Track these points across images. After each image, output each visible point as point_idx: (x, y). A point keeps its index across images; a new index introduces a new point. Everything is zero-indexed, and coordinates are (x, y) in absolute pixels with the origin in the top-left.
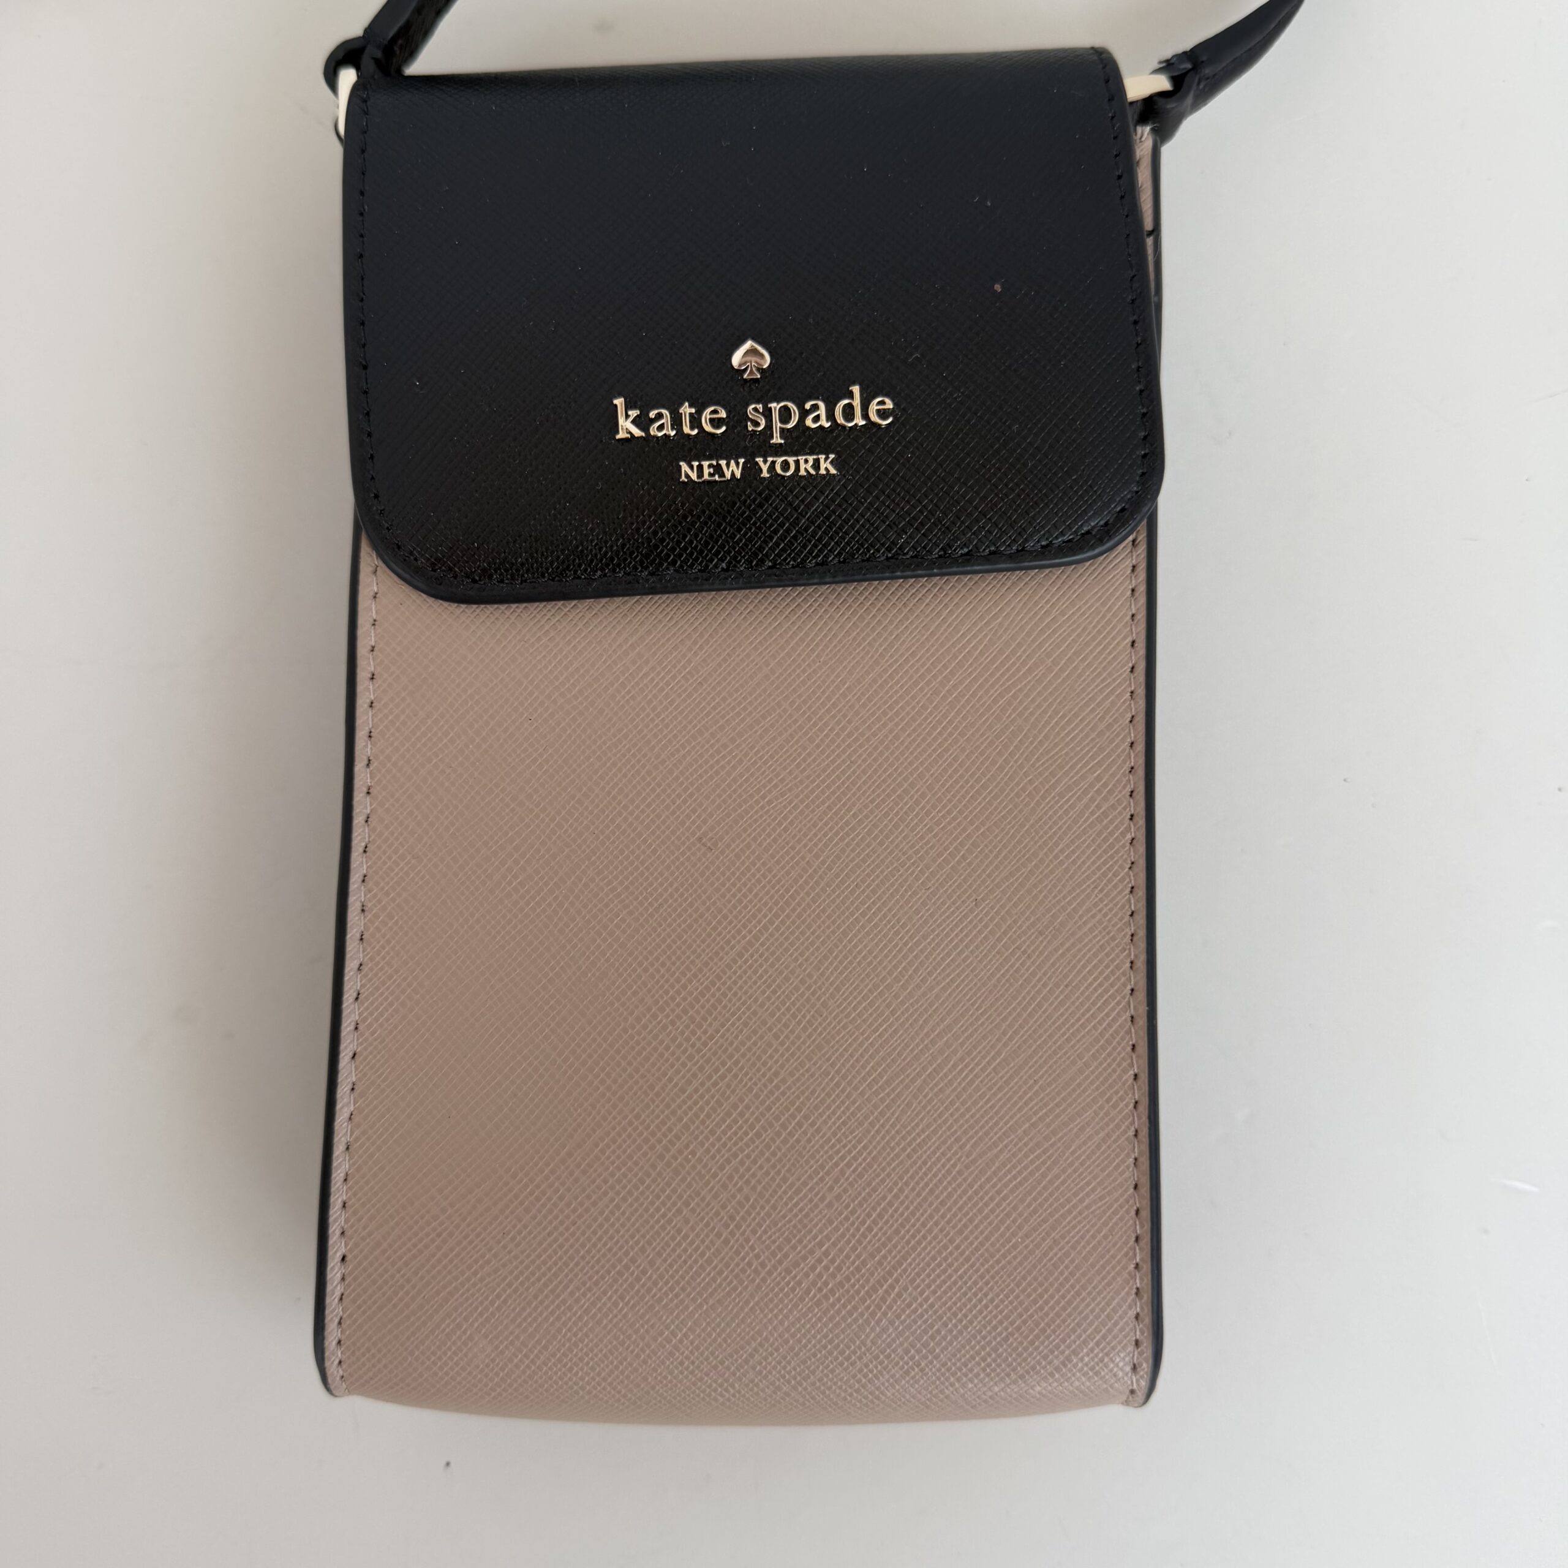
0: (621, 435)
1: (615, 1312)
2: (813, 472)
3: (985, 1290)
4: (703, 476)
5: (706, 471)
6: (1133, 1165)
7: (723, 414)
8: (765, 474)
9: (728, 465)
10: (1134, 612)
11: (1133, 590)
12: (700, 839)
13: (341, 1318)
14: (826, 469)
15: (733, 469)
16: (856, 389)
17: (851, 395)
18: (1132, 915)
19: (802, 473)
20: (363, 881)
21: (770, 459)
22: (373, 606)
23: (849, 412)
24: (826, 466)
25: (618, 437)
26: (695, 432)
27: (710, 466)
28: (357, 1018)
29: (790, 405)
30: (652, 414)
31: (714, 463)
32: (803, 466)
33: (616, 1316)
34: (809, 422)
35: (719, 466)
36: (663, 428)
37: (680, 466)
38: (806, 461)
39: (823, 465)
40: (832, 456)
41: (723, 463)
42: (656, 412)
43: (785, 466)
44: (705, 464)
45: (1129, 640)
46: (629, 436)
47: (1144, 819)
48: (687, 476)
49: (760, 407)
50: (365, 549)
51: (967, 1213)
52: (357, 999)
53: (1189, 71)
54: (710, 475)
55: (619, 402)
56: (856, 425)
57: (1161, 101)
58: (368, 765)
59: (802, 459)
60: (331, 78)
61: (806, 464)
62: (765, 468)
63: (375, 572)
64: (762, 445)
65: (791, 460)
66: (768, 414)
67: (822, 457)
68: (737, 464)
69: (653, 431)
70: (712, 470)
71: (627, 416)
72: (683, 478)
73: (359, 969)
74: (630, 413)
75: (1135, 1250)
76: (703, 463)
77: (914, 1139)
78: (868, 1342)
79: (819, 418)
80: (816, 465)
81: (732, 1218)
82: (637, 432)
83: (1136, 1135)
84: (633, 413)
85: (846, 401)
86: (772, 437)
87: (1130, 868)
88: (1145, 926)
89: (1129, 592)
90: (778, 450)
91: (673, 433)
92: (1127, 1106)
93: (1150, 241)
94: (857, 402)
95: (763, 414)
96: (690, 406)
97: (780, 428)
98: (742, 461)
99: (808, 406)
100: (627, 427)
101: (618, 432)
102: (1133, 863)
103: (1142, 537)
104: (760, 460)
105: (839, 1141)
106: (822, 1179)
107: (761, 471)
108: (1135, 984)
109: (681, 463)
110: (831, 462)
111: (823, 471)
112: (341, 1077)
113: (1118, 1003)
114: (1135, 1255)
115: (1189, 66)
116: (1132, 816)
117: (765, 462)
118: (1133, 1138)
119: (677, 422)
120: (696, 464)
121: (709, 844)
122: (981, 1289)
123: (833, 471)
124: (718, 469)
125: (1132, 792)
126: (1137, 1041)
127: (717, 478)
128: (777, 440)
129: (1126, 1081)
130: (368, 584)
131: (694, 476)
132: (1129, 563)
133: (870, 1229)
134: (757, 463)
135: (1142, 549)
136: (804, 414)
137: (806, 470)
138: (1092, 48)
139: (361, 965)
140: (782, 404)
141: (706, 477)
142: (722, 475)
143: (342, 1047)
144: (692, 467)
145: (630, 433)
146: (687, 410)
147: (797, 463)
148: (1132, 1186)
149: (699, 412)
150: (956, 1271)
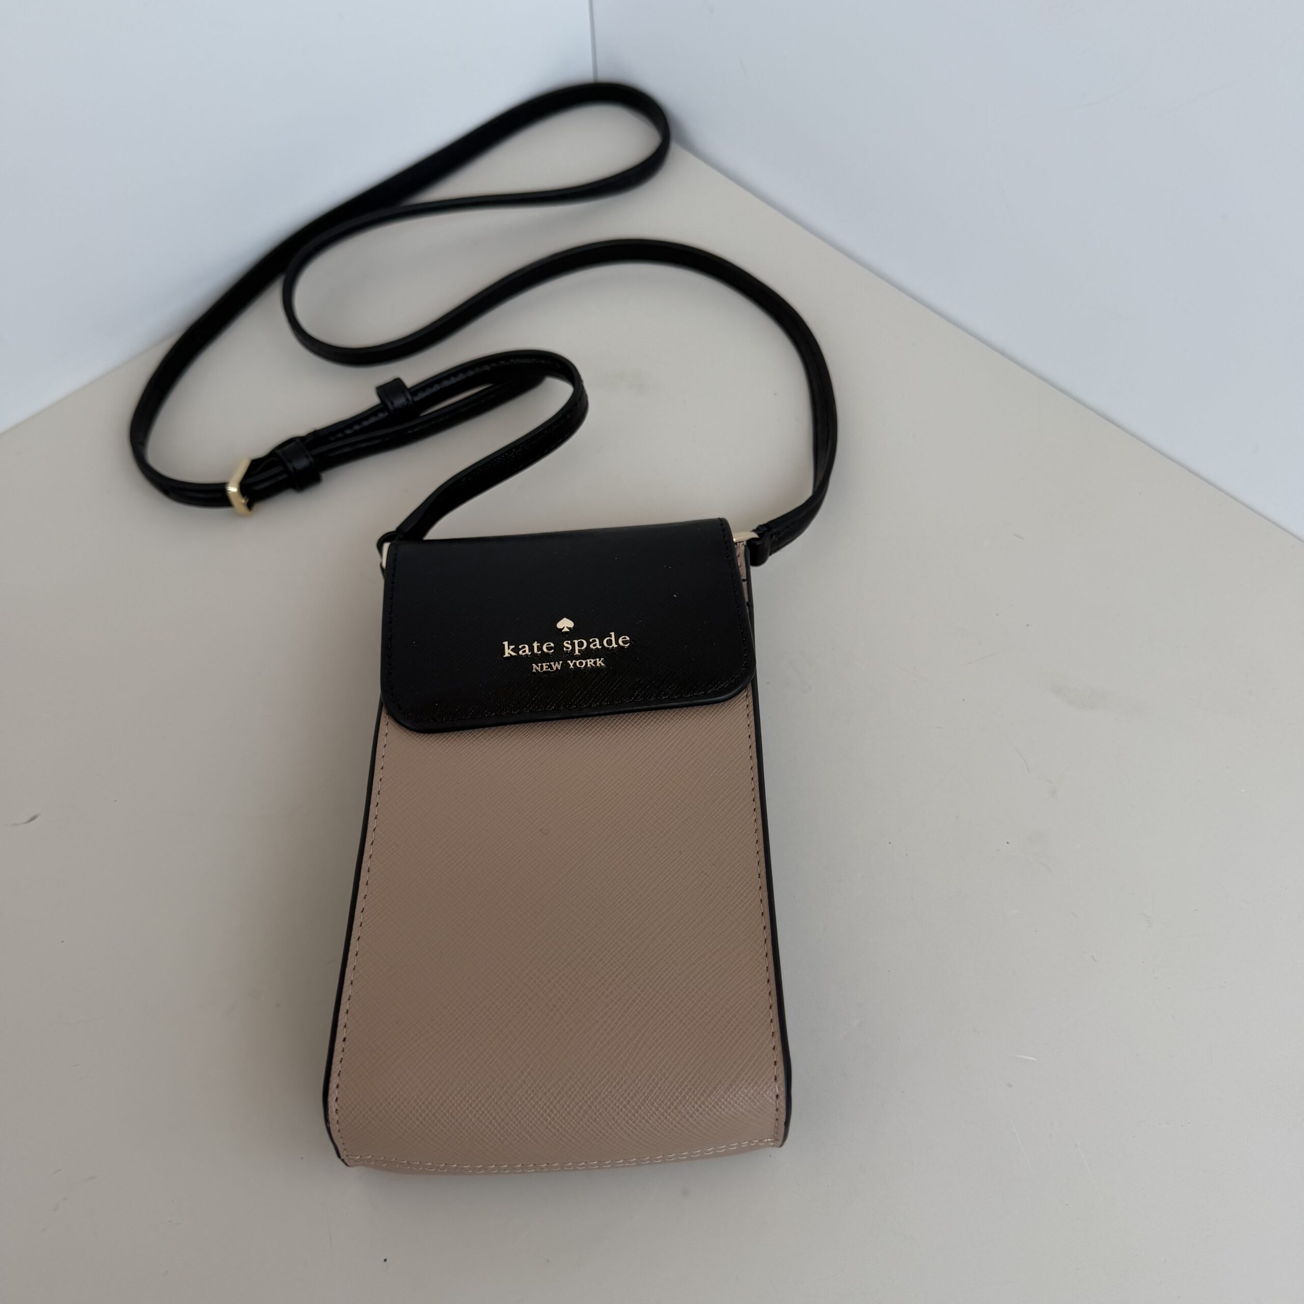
0: (507, 655)
1: (491, 1060)
2: (593, 665)
3: (691, 1037)
4: (543, 669)
5: (545, 667)
6: (766, 971)
7: (552, 645)
8: (572, 667)
9: (555, 664)
10: (749, 723)
11: (748, 715)
12: (541, 830)
13: (340, 1072)
14: (600, 664)
15: (557, 666)
16: (613, 634)
17: (611, 636)
18: (758, 853)
19: (589, 665)
20: (370, 857)
21: (574, 661)
22: (385, 738)
23: (610, 642)
24: (600, 662)
25: (505, 656)
26: (540, 652)
27: (546, 665)
28: (362, 920)
29: (583, 640)
30: (520, 647)
31: (548, 664)
32: (589, 663)
33: (491, 1063)
34: (591, 646)
35: (551, 665)
36: (525, 650)
37: (533, 666)
38: (590, 661)
39: (598, 663)
40: (602, 659)
41: (552, 663)
42: (522, 646)
43: (581, 663)
44: (544, 664)
45: (748, 735)
46: (509, 655)
47: (760, 809)
48: (536, 670)
49: (569, 642)
50: (384, 714)
51: (680, 998)
52: (362, 911)
53: (766, 531)
54: (546, 669)
55: (506, 643)
56: (613, 647)
57: (752, 541)
58: (377, 806)
59: (588, 660)
60: (380, 546)
61: (590, 662)
62: (571, 665)
63: (387, 724)
64: (571, 655)
65: (584, 662)
66: (573, 644)
67: (598, 659)
68: (559, 664)
69: (521, 653)
70: (547, 667)
71: (509, 648)
72: (534, 671)
73: (365, 898)
74: (510, 647)
75: (770, 1012)
76: (543, 664)
77: (651, 962)
78: (629, 1072)
79: (596, 644)
80: (595, 663)
81: (555, 1006)
82: (513, 654)
83: (766, 956)
84: (512, 647)
85: (608, 638)
86: (575, 653)
87: (755, 832)
88: (764, 856)
89: (746, 716)
90: (577, 658)
91: (530, 653)
92: (761, 941)
93: (744, 584)
94: (613, 639)
95: (571, 644)
96: (537, 643)
97: (579, 649)
98: (561, 662)
99: (591, 640)
100: (508, 652)
101: (504, 654)
102: (756, 830)
103: (750, 693)
104: (569, 662)
105: (612, 965)
106: (603, 984)
107: (570, 666)
108: (761, 883)
109: (534, 665)
110: (602, 661)
111: (598, 665)
112: (351, 948)
113: (754, 894)
114: (770, 1015)
115: (766, 529)
116: (755, 809)
117: (572, 662)
118: (765, 957)
119: (531, 649)
120: (540, 665)
121: (545, 832)
122: (689, 1037)
123: (603, 664)
124: (550, 666)
125: (754, 799)
126: (764, 911)
127: (549, 670)
128: (577, 653)
129: (760, 930)
130: (383, 729)
131: (539, 669)
132: (746, 703)
133: (628, 1008)
134: (568, 663)
135: (750, 698)
136: (589, 643)
137: (590, 665)
138: (719, 518)
139: (366, 896)
140: (579, 640)
141: (544, 669)
142: (552, 668)
143: (353, 933)
144: (538, 666)
145: (511, 655)
146: (535, 645)
147: (586, 663)
148: (766, 981)
149: (542, 646)
150: (675, 1028)
